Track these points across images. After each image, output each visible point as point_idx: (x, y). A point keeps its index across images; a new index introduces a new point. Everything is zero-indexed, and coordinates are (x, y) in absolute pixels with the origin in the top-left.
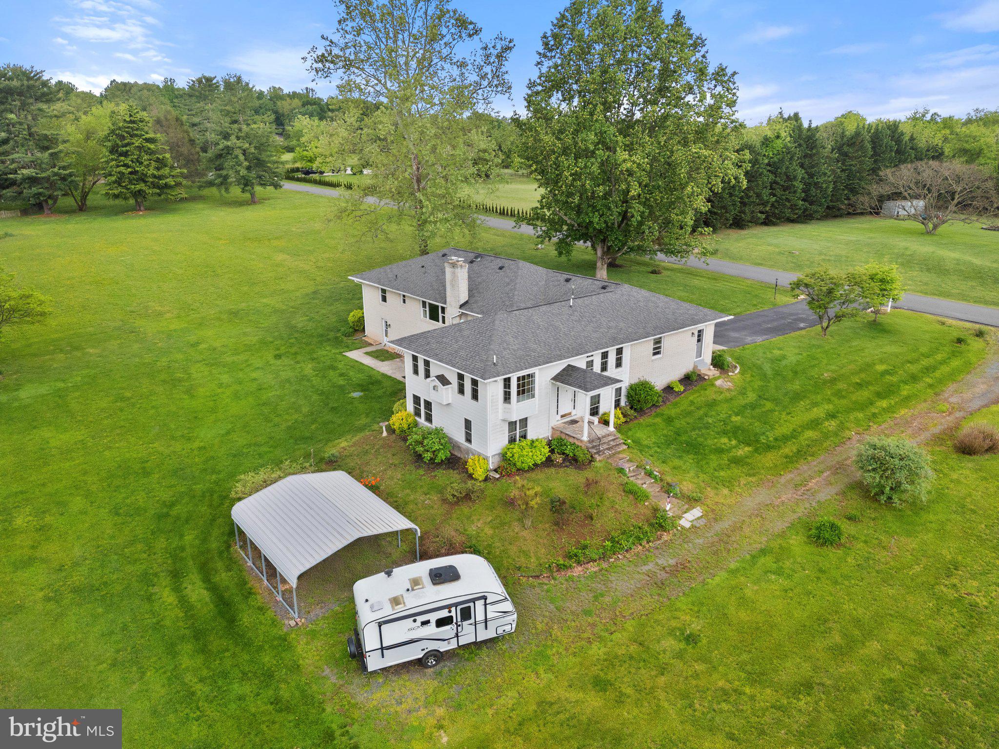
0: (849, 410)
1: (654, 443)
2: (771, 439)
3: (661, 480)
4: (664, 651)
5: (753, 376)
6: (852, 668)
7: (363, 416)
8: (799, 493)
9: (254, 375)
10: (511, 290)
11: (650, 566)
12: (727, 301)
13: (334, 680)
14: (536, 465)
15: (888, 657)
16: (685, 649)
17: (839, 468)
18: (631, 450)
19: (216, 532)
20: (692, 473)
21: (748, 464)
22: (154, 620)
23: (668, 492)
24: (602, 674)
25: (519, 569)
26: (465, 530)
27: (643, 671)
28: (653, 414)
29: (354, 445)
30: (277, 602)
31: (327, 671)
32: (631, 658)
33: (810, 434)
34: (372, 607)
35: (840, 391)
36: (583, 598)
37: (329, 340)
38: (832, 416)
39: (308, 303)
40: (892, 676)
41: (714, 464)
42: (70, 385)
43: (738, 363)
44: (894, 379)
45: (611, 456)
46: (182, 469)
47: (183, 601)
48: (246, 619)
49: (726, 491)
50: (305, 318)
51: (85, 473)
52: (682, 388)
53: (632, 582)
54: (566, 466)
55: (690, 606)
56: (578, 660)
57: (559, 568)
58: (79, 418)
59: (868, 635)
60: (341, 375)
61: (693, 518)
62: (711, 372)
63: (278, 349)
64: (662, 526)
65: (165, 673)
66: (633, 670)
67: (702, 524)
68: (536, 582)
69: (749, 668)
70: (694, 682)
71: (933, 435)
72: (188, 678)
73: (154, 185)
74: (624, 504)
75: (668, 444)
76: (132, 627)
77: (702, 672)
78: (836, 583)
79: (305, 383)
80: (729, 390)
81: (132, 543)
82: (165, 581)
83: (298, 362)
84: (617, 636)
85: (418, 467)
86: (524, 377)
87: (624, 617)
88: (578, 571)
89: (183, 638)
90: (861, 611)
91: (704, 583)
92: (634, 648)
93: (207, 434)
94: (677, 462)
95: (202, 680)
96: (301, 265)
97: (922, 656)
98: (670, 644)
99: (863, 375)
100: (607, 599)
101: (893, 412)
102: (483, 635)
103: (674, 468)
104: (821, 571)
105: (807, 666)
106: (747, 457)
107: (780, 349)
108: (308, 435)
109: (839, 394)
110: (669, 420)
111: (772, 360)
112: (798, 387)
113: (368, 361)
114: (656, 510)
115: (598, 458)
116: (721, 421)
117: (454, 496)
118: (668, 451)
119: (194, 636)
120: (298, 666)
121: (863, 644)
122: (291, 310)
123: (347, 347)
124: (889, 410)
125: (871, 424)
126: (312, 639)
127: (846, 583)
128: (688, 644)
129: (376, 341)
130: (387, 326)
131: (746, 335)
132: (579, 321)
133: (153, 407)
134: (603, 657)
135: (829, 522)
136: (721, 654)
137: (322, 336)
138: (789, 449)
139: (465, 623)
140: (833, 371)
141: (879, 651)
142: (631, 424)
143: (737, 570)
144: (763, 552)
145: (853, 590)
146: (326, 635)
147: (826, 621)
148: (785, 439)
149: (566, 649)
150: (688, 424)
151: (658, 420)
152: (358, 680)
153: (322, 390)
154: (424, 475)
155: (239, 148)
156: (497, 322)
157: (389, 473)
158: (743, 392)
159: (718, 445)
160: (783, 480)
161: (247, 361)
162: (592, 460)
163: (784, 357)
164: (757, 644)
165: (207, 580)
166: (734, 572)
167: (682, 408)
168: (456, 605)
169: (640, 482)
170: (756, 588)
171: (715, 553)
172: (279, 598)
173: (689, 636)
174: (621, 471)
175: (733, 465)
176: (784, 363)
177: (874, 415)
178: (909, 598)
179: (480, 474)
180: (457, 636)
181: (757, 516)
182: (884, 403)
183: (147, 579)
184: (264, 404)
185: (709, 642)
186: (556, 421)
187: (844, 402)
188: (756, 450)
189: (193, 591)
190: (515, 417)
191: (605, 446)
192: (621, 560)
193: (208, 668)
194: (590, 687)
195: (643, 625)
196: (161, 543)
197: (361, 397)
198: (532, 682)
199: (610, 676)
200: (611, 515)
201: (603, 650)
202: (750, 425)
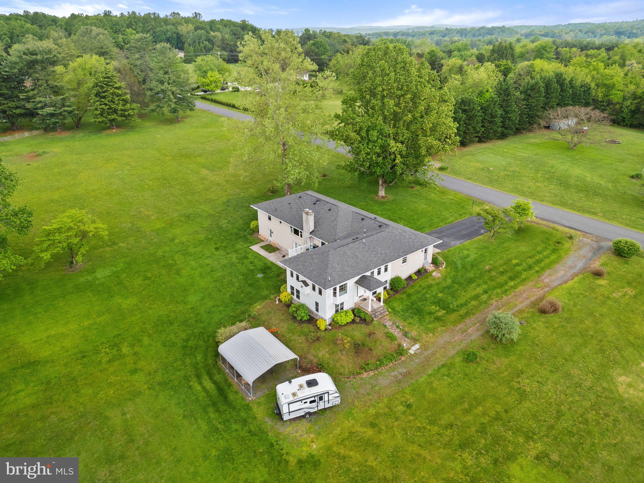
0: (495, 288)
1: (401, 309)
2: (455, 306)
3: (403, 330)
4: (398, 411)
5: (451, 269)
6: (470, 418)
7: (265, 289)
8: (464, 336)
9: (207, 261)
10: (335, 225)
11: (395, 373)
12: (447, 212)
13: (270, 423)
14: (347, 323)
15: (484, 414)
16: (406, 411)
17: (483, 322)
18: (390, 314)
19: (209, 355)
20: (417, 325)
21: (443, 320)
22: (195, 397)
23: (405, 336)
24: (373, 421)
25: (341, 374)
26: (317, 355)
27: (389, 420)
28: (402, 292)
29: (264, 307)
30: (242, 389)
31: (267, 419)
32: (385, 414)
33: (474, 303)
34: (285, 397)
35: (492, 276)
36: (367, 388)
37: (241, 237)
38: (486, 292)
39: (226, 209)
40: (485, 421)
41: (427, 321)
42: (119, 269)
43: (445, 261)
44: (520, 268)
45: (381, 318)
46: (187, 321)
47: (204, 388)
48: (231, 397)
49: (431, 335)
50: (226, 221)
51: (144, 324)
52: (416, 277)
53: (387, 380)
54: (361, 323)
55: (410, 391)
56: (364, 415)
57: (357, 374)
58: (131, 291)
59: (479, 403)
60: (251, 263)
61: (415, 349)
62: (430, 268)
63: (216, 244)
64: (401, 353)
65: (205, 420)
66: (385, 419)
67: (419, 352)
68: (348, 380)
69: (430, 418)
70: (408, 424)
71: (531, 302)
72: (214, 422)
73: (122, 116)
74: (386, 343)
75: (407, 310)
76: (187, 401)
77: (412, 420)
78: (471, 380)
79: (234, 267)
80: (438, 278)
81: (176, 361)
82: (195, 379)
83: (228, 253)
84: (380, 404)
85: (294, 322)
86: (342, 286)
87: (383, 396)
88: (365, 375)
89: (208, 405)
90: (478, 393)
91: (417, 381)
92: (386, 410)
93: (193, 299)
94: (411, 320)
95: (220, 423)
96: (217, 179)
97: (498, 413)
98: (401, 408)
99: (505, 267)
100: (377, 388)
101: (516, 288)
102: (327, 406)
103: (409, 323)
104: (466, 375)
105: (452, 417)
106: (443, 316)
107: (468, 250)
108: (240, 300)
109: (491, 279)
110: (409, 296)
111: (462, 258)
112: (472, 275)
113: (263, 253)
114: (399, 345)
115: (375, 319)
116: (433, 296)
117: (312, 339)
118: (407, 314)
119: (213, 405)
120: (256, 417)
121: (476, 408)
122: (217, 214)
123: (251, 242)
124: (514, 287)
125: (503, 296)
126: (259, 406)
127: (475, 380)
128: (408, 408)
129: (265, 238)
130: (271, 232)
131: (451, 240)
132: (367, 251)
133: (164, 283)
134: (374, 414)
135: (472, 352)
136: (420, 413)
137: (237, 234)
138: (462, 311)
139: (321, 402)
140: (491, 265)
141: (482, 411)
142: (391, 298)
143: (431, 375)
144: (443, 366)
145: (477, 384)
146: (264, 404)
147: (464, 398)
148: (462, 305)
149: (360, 410)
150: (418, 298)
151: (404, 296)
152: (279, 423)
153: (243, 273)
154: (297, 326)
155: (170, 90)
156: (330, 256)
157: (281, 324)
158: (445, 279)
159: (430, 310)
160: (457, 328)
161: (202, 252)
162: (373, 320)
163: (468, 256)
164: (435, 408)
165: (211, 379)
166: (430, 376)
167: (416, 289)
168: (317, 396)
169: (393, 331)
170: (438, 383)
171: (423, 366)
172: (243, 387)
173: (408, 405)
174: (385, 326)
175: (436, 321)
176: (468, 259)
177: (506, 291)
178: (499, 387)
179: (322, 328)
180: (317, 406)
181: (443, 348)
182: (512, 283)
183: (186, 378)
184: (216, 281)
185: (416, 408)
186: (357, 299)
187: (493, 283)
188: (447, 313)
189: (207, 384)
190: (338, 303)
191: (379, 313)
192: (383, 369)
193: (221, 418)
194: (369, 426)
195: (391, 400)
196: (188, 361)
197: (262, 277)
198: (347, 424)
199: (377, 422)
200: (380, 348)
201: (374, 411)
202: (446, 298)
